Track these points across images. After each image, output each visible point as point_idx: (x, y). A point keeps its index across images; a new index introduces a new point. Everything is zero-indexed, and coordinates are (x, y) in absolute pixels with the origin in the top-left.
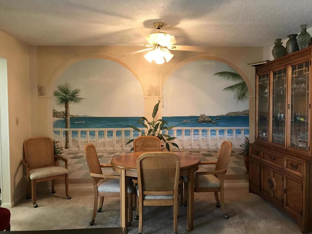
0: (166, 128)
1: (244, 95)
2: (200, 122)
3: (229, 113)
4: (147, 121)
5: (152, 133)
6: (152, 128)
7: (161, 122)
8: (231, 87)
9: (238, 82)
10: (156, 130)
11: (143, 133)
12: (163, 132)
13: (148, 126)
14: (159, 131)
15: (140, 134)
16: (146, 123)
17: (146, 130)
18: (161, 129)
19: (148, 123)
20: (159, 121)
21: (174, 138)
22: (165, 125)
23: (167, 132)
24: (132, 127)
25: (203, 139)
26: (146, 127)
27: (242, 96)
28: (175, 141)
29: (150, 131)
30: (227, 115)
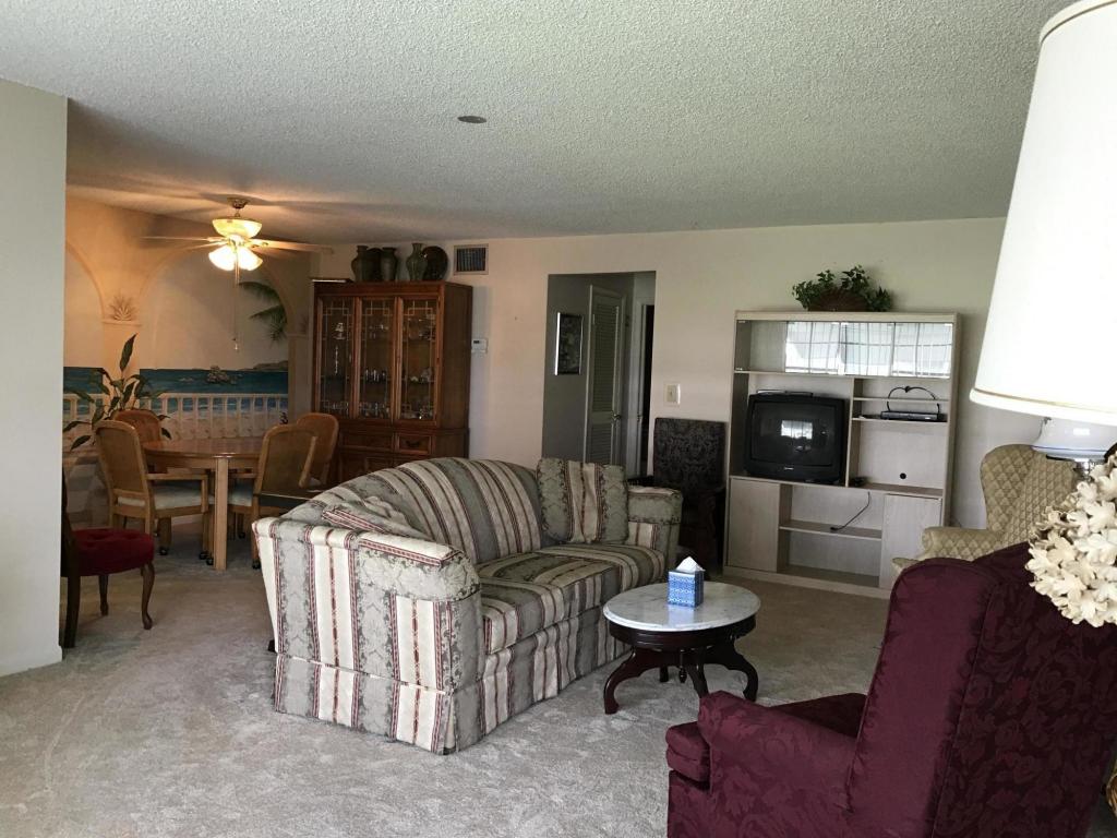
0: (147, 394)
1: (281, 330)
2: (210, 383)
3: (260, 365)
4: (108, 376)
5: (118, 406)
6: (119, 394)
7: (138, 382)
8: (261, 315)
9: (273, 305)
10: (126, 400)
11: (100, 405)
12: (142, 405)
13: (111, 388)
14: (134, 402)
15: (93, 407)
16: (106, 382)
17: (107, 399)
18: (137, 396)
19: (112, 383)
20: (134, 379)
21: (162, 417)
22: (146, 389)
23: (149, 404)
24: (75, 392)
25: (214, 419)
26: (107, 391)
27: (278, 334)
28: (165, 424)
29: (115, 400)
30: (255, 368)
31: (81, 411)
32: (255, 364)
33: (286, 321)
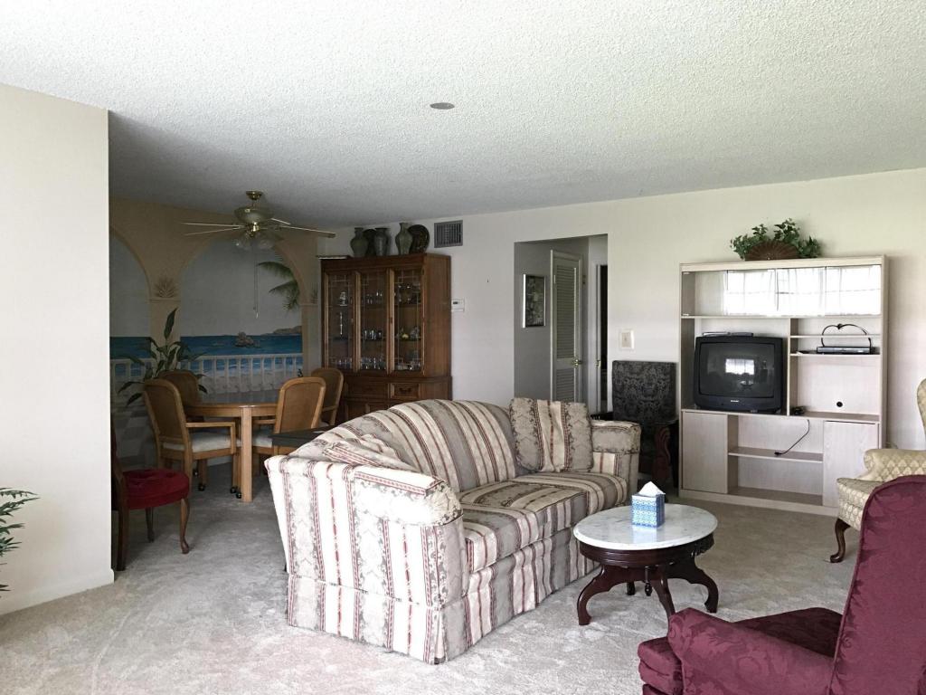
0: (186, 357)
1: (295, 301)
2: (238, 346)
3: (278, 330)
4: (155, 344)
5: (164, 368)
6: (165, 358)
7: (179, 347)
8: (279, 289)
9: (288, 280)
10: (170, 362)
11: (149, 368)
12: (183, 366)
13: (157, 353)
14: (176, 365)
15: (144, 369)
16: (153, 348)
17: (154, 362)
18: (179, 359)
19: (158, 349)
20: (176, 346)
21: (200, 376)
22: (186, 353)
23: (189, 365)
25: (242, 375)
26: (154, 356)
27: (292, 304)
29: (161, 363)
30: (275, 333)
31: (134, 373)
32: (275, 330)
33: (299, 293)
